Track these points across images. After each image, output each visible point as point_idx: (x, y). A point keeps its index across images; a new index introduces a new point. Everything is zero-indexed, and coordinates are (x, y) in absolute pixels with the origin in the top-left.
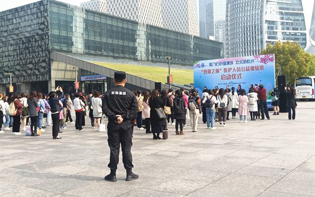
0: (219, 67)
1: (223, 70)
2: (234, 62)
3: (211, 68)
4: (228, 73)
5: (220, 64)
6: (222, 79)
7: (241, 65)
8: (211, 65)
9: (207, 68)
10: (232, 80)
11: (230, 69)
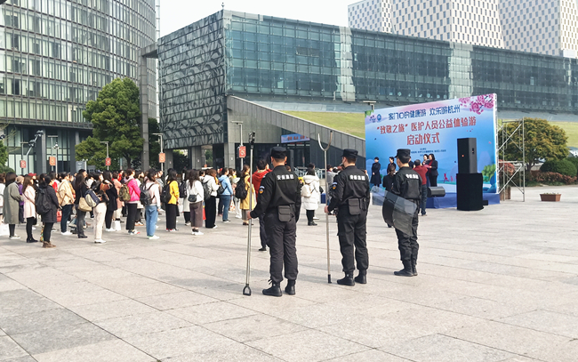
0: (403, 121)
1: (410, 126)
2: (428, 112)
3: (392, 123)
4: (418, 132)
5: (405, 114)
6: (409, 143)
7: (439, 117)
8: (391, 117)
9: (385, 123)
10: (423, 146)
11: (421, 125)
